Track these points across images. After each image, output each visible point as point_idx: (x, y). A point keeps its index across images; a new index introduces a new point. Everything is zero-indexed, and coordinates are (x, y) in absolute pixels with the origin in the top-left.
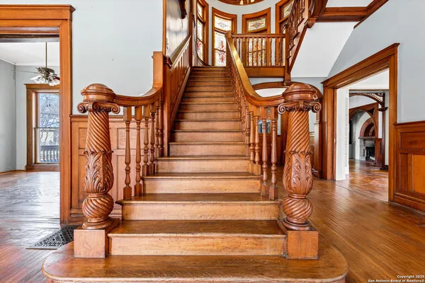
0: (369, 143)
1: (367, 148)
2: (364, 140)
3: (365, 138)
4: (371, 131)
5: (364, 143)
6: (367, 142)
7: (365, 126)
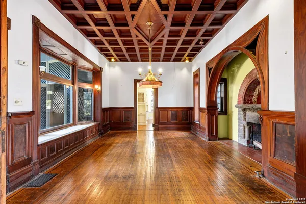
0: (252, 116)
1: (248, 124)
2: (245, 110)
3: (246, 106)
4: (256, 93)
5: (245, 115)
6: (249, 113)
7: (246, 86)
